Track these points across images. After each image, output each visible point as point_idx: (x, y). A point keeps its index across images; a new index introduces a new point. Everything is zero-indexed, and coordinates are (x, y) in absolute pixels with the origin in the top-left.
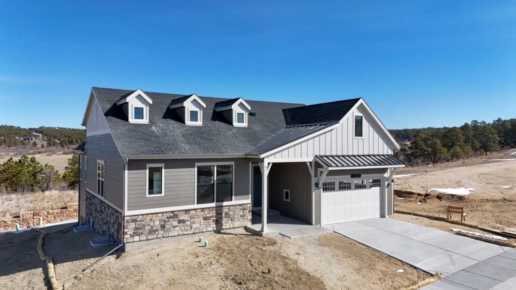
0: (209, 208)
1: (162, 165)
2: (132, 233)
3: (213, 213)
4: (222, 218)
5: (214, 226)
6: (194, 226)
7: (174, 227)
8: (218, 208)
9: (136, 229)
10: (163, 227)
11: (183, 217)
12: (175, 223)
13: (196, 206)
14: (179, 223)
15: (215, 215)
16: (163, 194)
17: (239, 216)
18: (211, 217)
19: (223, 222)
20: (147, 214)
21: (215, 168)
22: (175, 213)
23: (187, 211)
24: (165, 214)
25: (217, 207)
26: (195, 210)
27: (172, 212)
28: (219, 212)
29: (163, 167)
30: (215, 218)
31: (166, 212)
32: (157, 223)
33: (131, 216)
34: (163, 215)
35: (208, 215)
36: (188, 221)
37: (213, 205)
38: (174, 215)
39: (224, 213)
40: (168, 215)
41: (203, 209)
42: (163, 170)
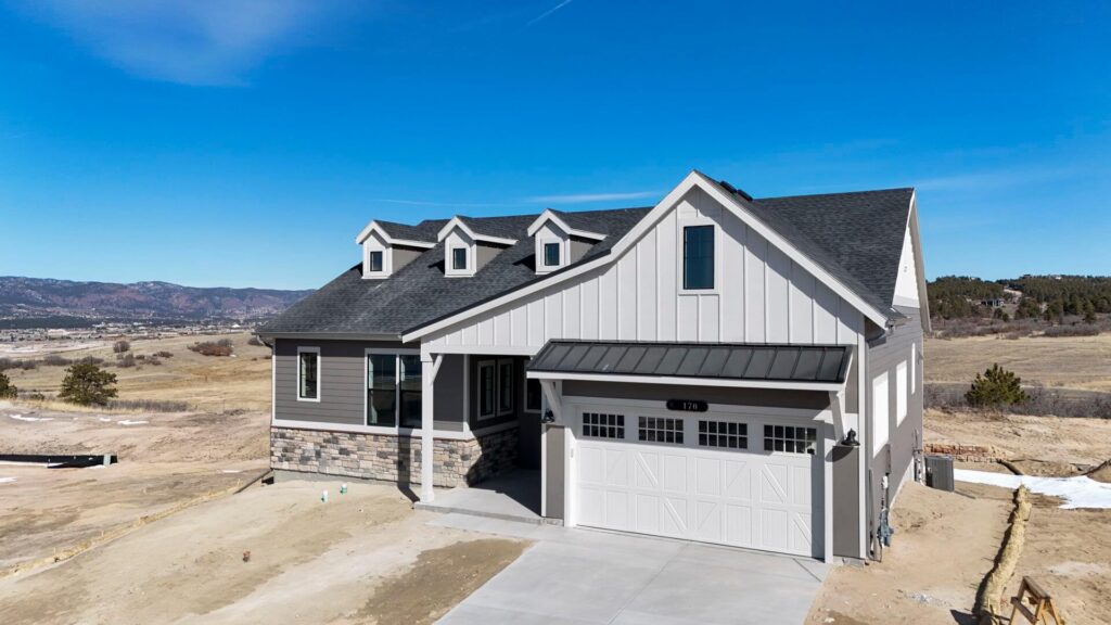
0: (386, 436)
1: (317, 349)
2: (279, 454)
3: (394, 448)
4: (408, 459)
5: (396, 472)
6: (363, 464)
7: (334, 459)
8: (402, 439)
9: (285, 450)
10: (318, 454)
11: (346, 444)
12: (335, 453)
13: (365, 428)
14: (340, 453)
15: (396, 451)
16: (318, 400)
17: (442, 463)
18: (391, 454)
19: (412, 469)
20: (298, 429)
21: (398, 360)
22: (336, 434)
23: (353, 435)
24: (321, 434)
25: (400, 436)
26: (365, 434)
27: (331, 432)
28: (404, 446)
29: (319, 353)
30: (396, 458)
31: (323, 431)
32: (310, 446)
33: (279, 428)
34: (319, 436)
35: (385, 449)
36: (353, 453)
37: (394, 431)
38: (333, 438)
39: (412, 451)
40: (326, 437)
41: (376, 436)
42: (319, 358)
